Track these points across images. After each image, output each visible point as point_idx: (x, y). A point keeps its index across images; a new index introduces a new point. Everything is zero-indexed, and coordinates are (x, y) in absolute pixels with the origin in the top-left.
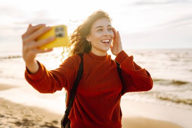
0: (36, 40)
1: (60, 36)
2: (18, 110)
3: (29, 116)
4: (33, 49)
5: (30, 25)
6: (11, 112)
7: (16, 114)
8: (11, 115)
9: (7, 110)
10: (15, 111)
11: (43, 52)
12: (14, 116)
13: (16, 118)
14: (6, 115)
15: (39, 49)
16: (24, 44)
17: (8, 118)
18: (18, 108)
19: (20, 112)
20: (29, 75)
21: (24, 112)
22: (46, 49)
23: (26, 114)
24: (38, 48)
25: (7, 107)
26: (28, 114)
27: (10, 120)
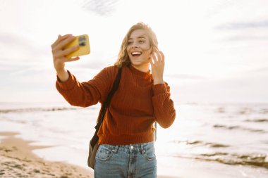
0: (63, 49)
1: (83, 45)
2: (58, 167)
4: (60, 57)
5: (60, 36)
6: (48, 169)
7: (53, 171)
8: (48, 172)
9: (44, 166)
10: (53, 168)
12: (51, 173)
13: (54, 175)
14: (41, 171)
15: (67, 57)
17: (43, 174)
18: (58, 165)
19: (59, 170)
21: (65, 170)
23: (66, 172)
24: (65, 56)
25: (44, 164)
26: (69, 173)
27: (46, 176)
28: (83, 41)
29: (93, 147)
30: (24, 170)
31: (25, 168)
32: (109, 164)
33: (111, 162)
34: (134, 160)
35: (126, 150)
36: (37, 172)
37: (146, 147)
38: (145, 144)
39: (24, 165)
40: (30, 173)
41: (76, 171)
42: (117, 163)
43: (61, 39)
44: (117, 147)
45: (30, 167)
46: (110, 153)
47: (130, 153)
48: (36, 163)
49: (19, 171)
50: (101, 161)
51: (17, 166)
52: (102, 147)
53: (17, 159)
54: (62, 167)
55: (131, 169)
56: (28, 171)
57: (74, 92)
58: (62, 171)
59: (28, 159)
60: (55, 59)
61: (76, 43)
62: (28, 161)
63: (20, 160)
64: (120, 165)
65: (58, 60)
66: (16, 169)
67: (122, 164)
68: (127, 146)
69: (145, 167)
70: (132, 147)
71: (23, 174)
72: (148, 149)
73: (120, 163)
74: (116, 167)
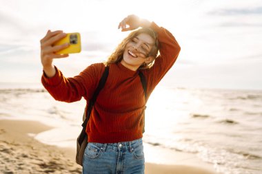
0: (53, 45)
1: (74, 42)
2: (46, 152)
3: (58, 159)
4: (49, 54)
5: (49, 31)
6: (36, 153)
7: (41, 156)
8: (36, 156)
9: (32, 151)
10: (41, 153)
11: (59, 57)
12: (40, 158)
13: (42, 160)
14: (29, 156)
15: (56, 54)
16: (42, 48)
17: (31, 158)
18: (46, 150)
19: (48, 154)
20: (45, 79)
21: (53, 154)
22: (62, 54)
23: (54, 157)
24: (54, 53)
25: (32, 148)
26: (57, 158)
27: (34, 161)
28: (74, 39)
29: (80, 145)
30: (13, 154)
31: (13, 152)
32: (97, 163)
33: (100, 161)
34: (122, 158)
35: (115, 148)
36: (25, 156)
37: (135, 145)
38: (133, 142)
39: (12, 149)
40: (18, 158)
41: (64, 156)
42: (106, 160)
43: (51, 35)
44: (106, 145)
45: (18, 151)
46: (98, 151)
47: (118, 151)
48: (24, 147)
49: (7, 156)
50: (90, 159)
51: (5, 150)
52: (90, 145)
53: (5, 142)
54: (50, 152)
55: (119, 167)
56: (16, 156)
58: (50, 156)
59: (16, 143)
60: (43, 55)
61: (67, 40)
62: (16, 145)
63: (8, 143)
64: (109, 163)
65: (47, 56)
66: (4, 154)
67: (111, 162)
68: (115, 144)
69: (133, 166)
70: (120, 145)
71: (11, 159)
72: (137, 147)
73: (108, 161)
74: (104, 165)
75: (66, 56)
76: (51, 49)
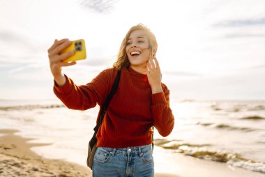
0: (60, 53)
1: (79, 49)
2: (56, 165)
3: (69, 172)
4: (56, 62)
6: (46, 167)
7: (52, 169)
8: (46, 170)
9: (42, 164)
10: (51, 166)
12: (50, 171)
13: (52, 174)
14: (40, 169)
17: (42, 172)
18: (56, 163)
19: (58, 167)
21: (63, 168)
22: (69, 62)
23: (64, 170)
24: (62, 61)
25: (43, 162)
27: (45, 174)
29: (92, 148)
30: (23, 168)
31: (24, 166)
32: (107, 167)
33: (109, 165)
34: (131, 163)
35: (124, 152)
36: (36, 170)
37: (144, 150)
38: (143, 147)
39: (23, 163)
40: (28, 172)
41: (74, 169)
42: (115, 165)
43: (57, 44)
44: (115, 149)
45: (29, 165)
46: (108, 155)
47: (127, 155)
48: (35, 161)
49: (18, 170)
50: (99, 163)
51: (16, 165)
52: (100, 149)
53: (15, 157)
54: (60, 166)
55: (128, 172)
56: (27, 169)
57: (71, 96)
58: (60, 169)
59: (26, 157)
60: (52, 64)
61: (73, 48)
62: (26, 159)
63: (18, 158)
64: (118, 168)
65: (55, 65)
66: (14, 168)
67: (120, 166)
68: (125, 149)
69: (142, 170)
70: (130, 150)
71: (21, 173)
72: (146, 152)
73: (118, 166)
74: (114, 169)
75: (74, 63)
76: (58, 58)
